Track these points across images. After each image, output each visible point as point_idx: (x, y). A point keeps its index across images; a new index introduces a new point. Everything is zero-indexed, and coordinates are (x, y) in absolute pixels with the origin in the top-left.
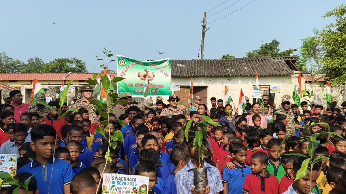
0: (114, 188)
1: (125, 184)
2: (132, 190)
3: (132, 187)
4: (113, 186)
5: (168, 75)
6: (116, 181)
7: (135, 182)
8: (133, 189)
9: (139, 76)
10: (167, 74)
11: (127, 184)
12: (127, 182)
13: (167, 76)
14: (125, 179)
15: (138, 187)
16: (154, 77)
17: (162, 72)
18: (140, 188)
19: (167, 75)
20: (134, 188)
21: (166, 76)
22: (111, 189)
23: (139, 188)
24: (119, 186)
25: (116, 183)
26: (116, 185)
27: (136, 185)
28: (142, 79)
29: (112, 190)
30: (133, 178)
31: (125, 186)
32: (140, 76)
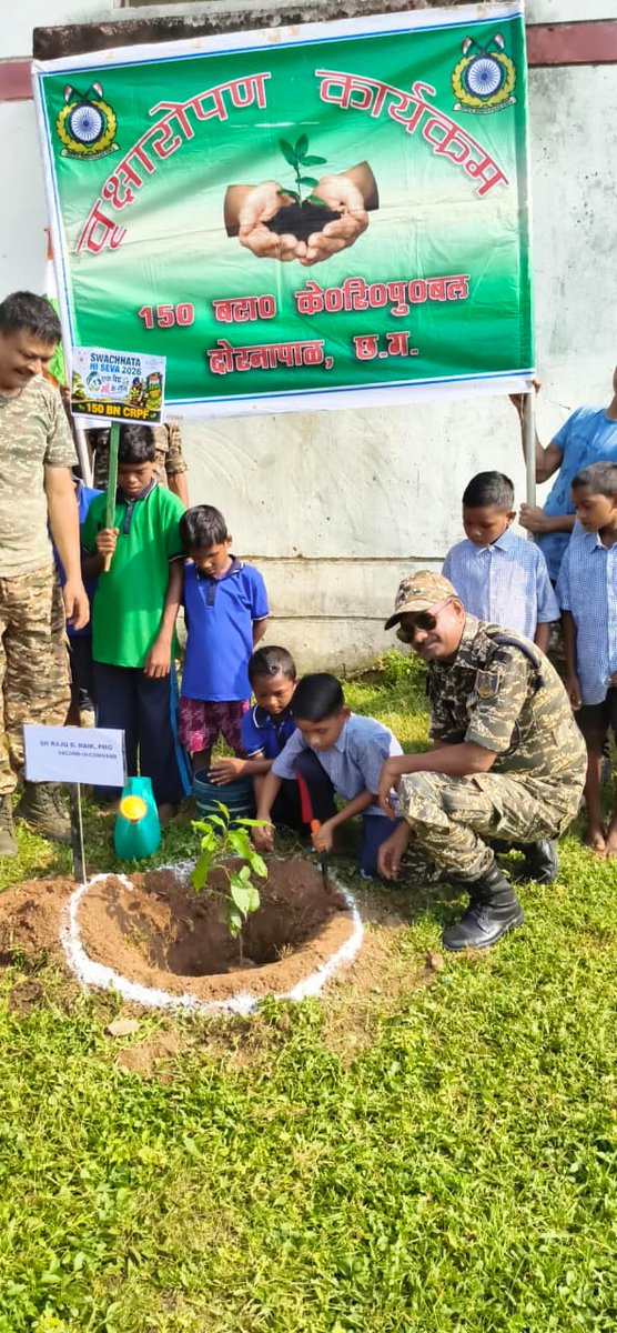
0: (95, 378)
1: (118, 370)
2: (131, 384)
3: (131, 378)
4: (93, 374)
5: (500, 175)
6: (100, 363)
7: (137, 367)
8: (134, 382)
9: (233, 229)
10: (488, 161)
11: (121, 370)
12: (121, 366)
13: (489, 184)
14: (117, 359)
15: (143, 378)
16: (371, 203)
17: (441, 149)
18: (148, 379)
19: (488, 174)
20: (136, 380)
21: (479, 183)
22: (89, 379)
23: (145, 380)
24: (105, 374)
25: (100, 367)
26: (99, 371)
27: (139, 372)
28: (263, 252)
29: (92, 382)
30: (133, 359)
31: (117, 375)
32: (246, 219)
